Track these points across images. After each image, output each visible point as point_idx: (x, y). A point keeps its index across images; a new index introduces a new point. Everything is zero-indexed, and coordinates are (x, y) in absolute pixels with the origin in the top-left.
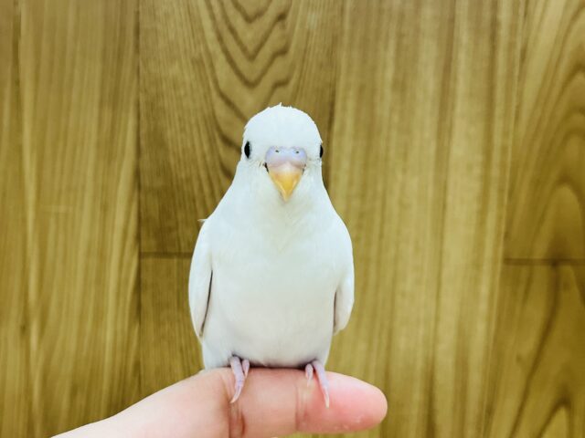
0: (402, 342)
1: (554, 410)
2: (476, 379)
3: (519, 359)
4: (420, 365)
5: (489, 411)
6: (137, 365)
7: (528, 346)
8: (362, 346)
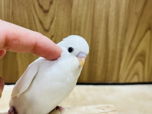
0: (98, 7)
1: (146, 31)
2: (122, 20)
3: (136, 14)
4: (104, 15)
5: (126, 31)
6: (13, 13)
7: (139, 9)
8: (85, 8)
